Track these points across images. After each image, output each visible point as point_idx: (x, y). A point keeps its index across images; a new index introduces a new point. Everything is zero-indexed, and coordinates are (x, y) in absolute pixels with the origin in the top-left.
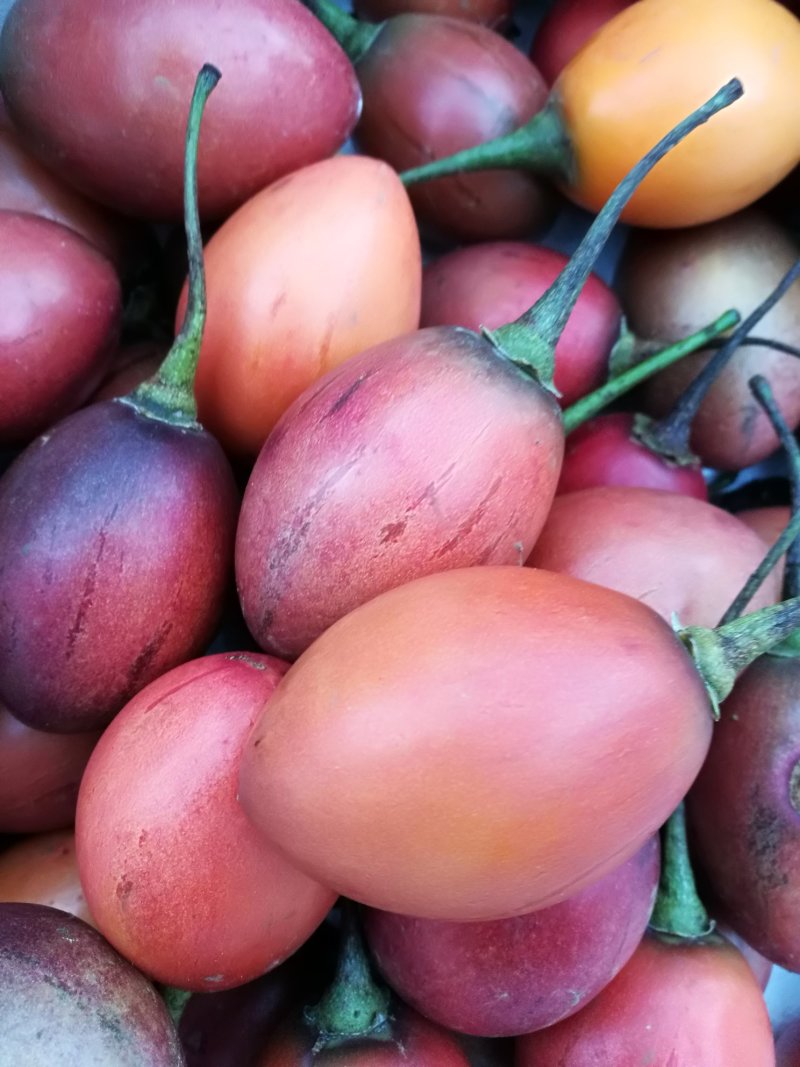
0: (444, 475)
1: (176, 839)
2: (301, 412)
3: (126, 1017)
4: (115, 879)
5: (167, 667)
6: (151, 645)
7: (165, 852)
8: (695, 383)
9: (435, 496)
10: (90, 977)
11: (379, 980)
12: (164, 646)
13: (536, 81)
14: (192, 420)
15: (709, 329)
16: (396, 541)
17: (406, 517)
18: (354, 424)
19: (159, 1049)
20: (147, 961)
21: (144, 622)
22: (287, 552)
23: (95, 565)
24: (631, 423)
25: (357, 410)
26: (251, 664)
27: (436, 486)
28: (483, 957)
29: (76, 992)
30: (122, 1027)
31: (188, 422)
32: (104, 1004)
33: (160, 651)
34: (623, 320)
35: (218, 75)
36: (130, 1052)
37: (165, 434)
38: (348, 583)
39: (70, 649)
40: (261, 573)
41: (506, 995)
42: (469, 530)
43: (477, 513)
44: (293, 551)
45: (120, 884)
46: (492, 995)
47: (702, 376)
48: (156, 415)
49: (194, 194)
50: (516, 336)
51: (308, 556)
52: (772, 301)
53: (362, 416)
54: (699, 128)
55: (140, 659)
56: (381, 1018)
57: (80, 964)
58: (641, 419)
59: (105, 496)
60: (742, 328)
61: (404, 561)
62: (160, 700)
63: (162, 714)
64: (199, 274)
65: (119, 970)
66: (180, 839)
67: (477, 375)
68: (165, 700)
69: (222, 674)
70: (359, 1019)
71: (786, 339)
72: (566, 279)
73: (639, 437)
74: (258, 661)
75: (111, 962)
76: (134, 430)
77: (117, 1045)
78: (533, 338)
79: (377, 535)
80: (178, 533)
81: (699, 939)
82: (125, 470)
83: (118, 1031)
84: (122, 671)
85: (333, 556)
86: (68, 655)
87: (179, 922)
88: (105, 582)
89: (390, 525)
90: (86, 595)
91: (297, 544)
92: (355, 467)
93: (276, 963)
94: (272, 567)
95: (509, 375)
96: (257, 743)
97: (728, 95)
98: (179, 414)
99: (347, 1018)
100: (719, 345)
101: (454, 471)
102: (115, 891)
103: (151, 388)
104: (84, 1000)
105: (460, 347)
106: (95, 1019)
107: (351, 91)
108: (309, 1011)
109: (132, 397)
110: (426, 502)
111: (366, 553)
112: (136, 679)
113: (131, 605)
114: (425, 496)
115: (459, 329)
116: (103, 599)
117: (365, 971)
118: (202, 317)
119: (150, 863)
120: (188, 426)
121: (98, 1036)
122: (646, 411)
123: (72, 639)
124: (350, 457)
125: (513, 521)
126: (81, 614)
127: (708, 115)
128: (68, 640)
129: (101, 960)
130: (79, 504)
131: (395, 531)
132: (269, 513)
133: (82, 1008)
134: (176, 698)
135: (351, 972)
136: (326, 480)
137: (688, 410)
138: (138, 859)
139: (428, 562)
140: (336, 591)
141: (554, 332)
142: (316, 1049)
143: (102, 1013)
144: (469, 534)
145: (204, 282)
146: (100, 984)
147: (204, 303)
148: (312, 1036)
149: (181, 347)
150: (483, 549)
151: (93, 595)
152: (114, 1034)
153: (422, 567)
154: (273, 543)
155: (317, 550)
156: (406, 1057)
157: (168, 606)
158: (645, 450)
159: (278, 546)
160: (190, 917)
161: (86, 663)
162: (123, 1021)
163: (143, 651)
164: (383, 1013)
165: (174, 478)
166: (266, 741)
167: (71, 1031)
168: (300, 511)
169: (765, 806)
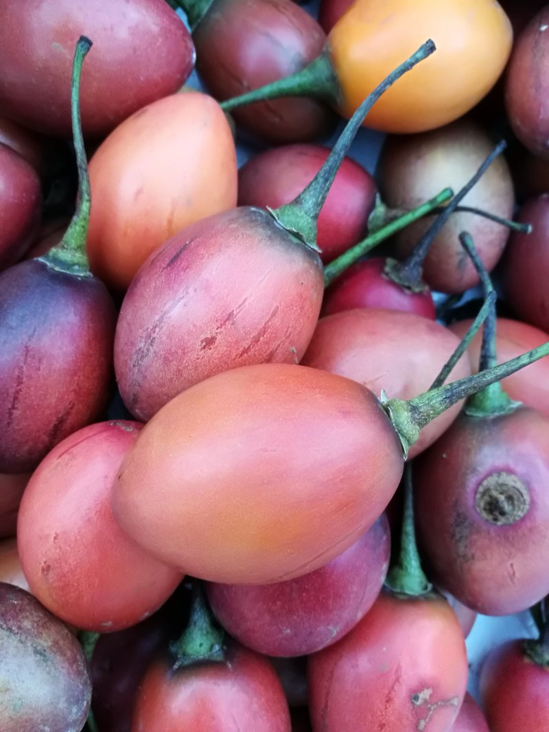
0: (239, 307)
1: (76, 537)
2: (150, 265)
3: (50, 648)
4: (40, 563)
5: (73, 430)
6: (62, 416)
7: (69, 546)
8: (423, 238)
9: (235, 319)
10: (27, 624)
11: (216, 625)
12: (70, 417)
13: (317, 34)
14: (85, 271)
15: (432, 201)
16: (210, 349)
17: (217, 333)
18: (182, 273)
19: (72, 666)
20: (63, 614)
21: (56, 402)
22: (142, 356)
23: (22, 367)
24: (384, 264)
25: (184, 264)
26: (124, 428)
27: (235, 313)
28: (274, 608)
29: (18, 633)
30: (46, 654)
31: (82, 272)
32: (36, 640)
33: (68, 421)
34: (378, 196)
35: (90, 44)
36: (52, 669)
37: (67, 281)
38: (182, 376)
39: (9, 421)
40: (128, 370)
41: (289, 631)
42: (258, 341)
43: (263, 330)
44: (146, 356)
45: (43, 567)
46: (281, 631)
47: (428, 233)
48: (62, 269)
49: (79, 123)
50: (290, 213)
51: (156, 359)
52: (473, 182)
53: (187, 267)
54: (406, 74)
55: (55, 426)
56: (217, 647)
57: (21, 616)
58: (390, 262)
59: (28, 323)
60: (454, 200)
61: (216, 361)
62: (66, 451)
63: (67, 460)
64: (85, 177)
65: (46, 619)
66: (78, 538)
67: (262, 239)
68: (69, 452)
69: (105, 434)
70: (202, 648)
71: (484, 207)
72: (322, 175)
73: (387, 274)
74: (128, 426)
75: (41, 615)
76: (46, 279)
77: (44, 664)
78: (300, 214)
79: (198, 345)
80: (75, 345)
81: (421, 595)
82: (40, 306)
83: (45, 656)
84: (44, 433)
85: (171, 359)
86: (9, 424)
87: (80, 589)
88: (30, 377)
89: (206, 339)
90: (18, 386)
91: (148, 351)
92: (182, 301)
93: (147, 614)
94: (134, 366)
95: (284, 240)
96: (119, 477)
97: (425, 51)
98: (76, 267)
99: (195, 647)
100: (440, 211)
101: (247, 303)
102: (40, 571)
103: (58, 251)
104: (23, 638)
105: (252, 221)
106: (30, 649)
107: (186, 47)
108: (172, 645)
109: (46, 257)
110: (228, 324)
111: (193, 356)
112: (54, 439)
113: (47, 392)
114: (228, 319)
115: (253, 209)
116: (29, 388)
117: (207, 620)
118: (88, 204)
119: (61, 553)
120: (82, 275)
121: (32, 659)
122: (394, 256)
123: (11, 414)
124: (180, 294)
125: (288, 333)
126: (16, 398)
127: (412, 65)
128: (8, 415)
129: (35, 614)
130: (11, 328)
131: (209, 342)
132: (131, 332)
133: (22, 642)
134: (75, 450)
135: (198, 620)
136: (165, 309)
137: (419, 256)
138: (53, 550)
139: (233, 362)
140: (175, 381)
141: (315, 209)
142: (176, 667)
143: (34, 646)
144: (259, 343)
145: (88, 181)
146: (34, 628)
147: (89, 195)
148: (173, 659)
149: (76, 224)
150: (268, 352)
151: (23, 385)
152: (42, 658)
153: (228, 365)
154: (134, 350)
155: (161, 355)
156: (232, 670)
157: (71, 392)
158: (392, 283)
159: (137, 352)
160: (87, 586)
161: (21, 429)
162: (48, 651)
163: (57, 420)
164: (218, 644)
165: (73, 309)
166: (124, 476)
167: (15, 656)
168: (149, 330)
169: (461, 512)
